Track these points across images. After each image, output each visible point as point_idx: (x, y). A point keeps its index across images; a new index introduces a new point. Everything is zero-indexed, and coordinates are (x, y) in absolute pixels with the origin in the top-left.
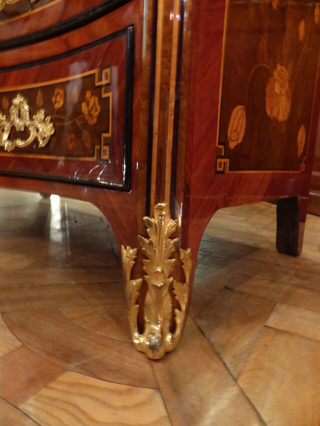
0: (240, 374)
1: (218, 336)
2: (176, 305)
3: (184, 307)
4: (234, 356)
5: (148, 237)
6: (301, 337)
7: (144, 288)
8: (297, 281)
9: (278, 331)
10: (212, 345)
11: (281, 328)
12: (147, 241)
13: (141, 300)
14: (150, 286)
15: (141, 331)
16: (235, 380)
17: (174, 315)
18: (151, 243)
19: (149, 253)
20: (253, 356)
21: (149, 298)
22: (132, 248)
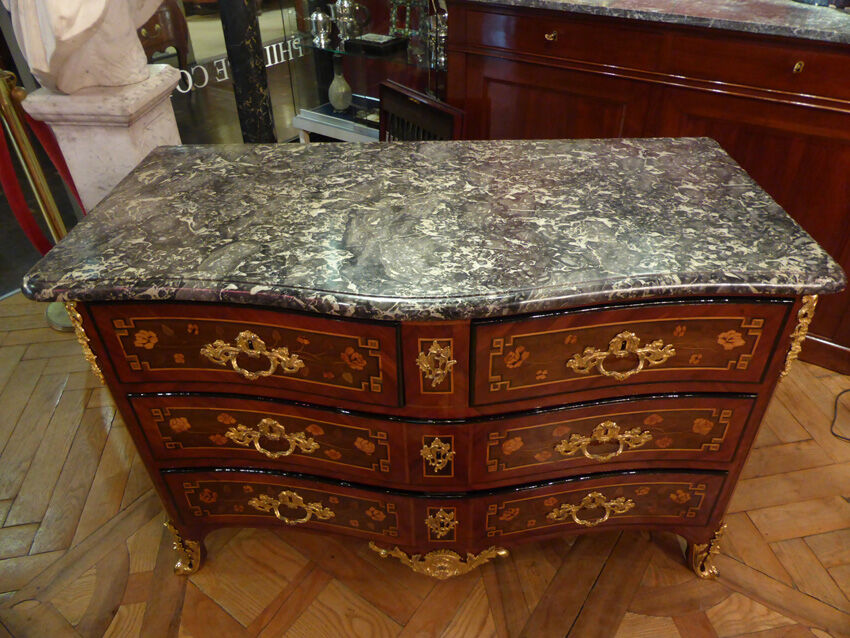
15: (703, 569)
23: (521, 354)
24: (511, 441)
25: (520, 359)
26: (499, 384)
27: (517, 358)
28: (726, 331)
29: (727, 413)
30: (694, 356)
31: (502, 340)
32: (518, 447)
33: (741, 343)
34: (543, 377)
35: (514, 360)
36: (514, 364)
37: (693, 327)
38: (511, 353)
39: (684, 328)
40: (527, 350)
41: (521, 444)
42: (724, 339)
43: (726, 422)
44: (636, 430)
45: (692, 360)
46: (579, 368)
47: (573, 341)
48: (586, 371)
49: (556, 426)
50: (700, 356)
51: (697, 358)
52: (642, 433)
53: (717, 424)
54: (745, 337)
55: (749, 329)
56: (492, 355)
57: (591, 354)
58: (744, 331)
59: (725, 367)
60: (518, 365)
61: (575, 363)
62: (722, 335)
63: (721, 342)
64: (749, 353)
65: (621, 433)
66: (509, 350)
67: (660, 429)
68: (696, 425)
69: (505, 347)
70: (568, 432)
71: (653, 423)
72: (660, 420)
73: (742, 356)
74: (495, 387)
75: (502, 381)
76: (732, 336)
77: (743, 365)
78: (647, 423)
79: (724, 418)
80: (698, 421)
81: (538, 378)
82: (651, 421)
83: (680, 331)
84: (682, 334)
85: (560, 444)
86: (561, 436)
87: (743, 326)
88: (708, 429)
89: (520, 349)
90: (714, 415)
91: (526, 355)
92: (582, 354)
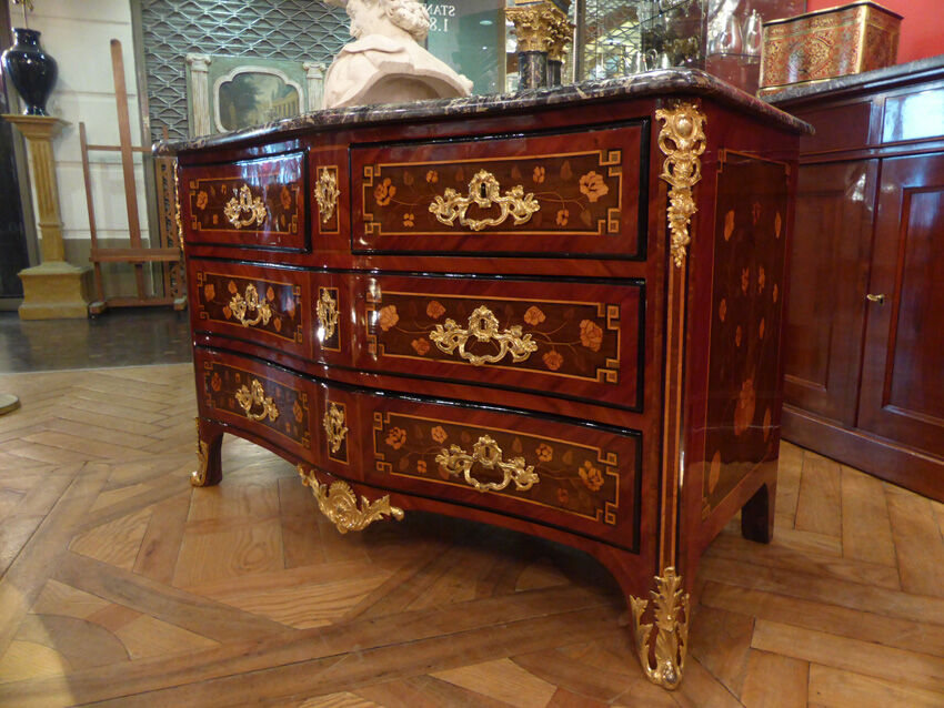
0: (740, 695)
1: (712, 663)
2: (681, 643)
3: (685, 643)
4: (732, 680)
5: (659, 593)
6: (785, 656)
7: (655, 631)
8: (773, 586)
9: (765, 653)
10: (710, 673)
11: (765, 649)
12: (658, 595)
13: (652, 642)
14: (661, 631)
15: (654, 666)
16: (739, 701)
17: (679, 651)
18: (661, 597)
19: (661, 605)
20: (747, 679)
21: (659, 640)
22: (642, 599)
23: (388, 188)
25: (388, 195)
26: (372, 224)
27: (386, 193)
28: (586, 174)
29: (613, 311)
30: (560, 213)
31: (371, 168)
32: (394, 322)
33: (603, 190)
34: (411, 224)
35: (383, 196)
36: (383, 200)
37: (552, 167)
38: (380, 186)
39: (543, 170)
40: (393, 183)
41: (396, 318)
42: (586, 185)
43: (615, 328)
44: (518, 330)
45: (559, 220)
46: (442, 216)
47: (435, 179)
48: (449, 222)
49: (430, 299)
50: (567, 213)
51: (563, 216)
52: (524, 335)
53: (606, 331)
54: (607, 180)
55: (608, 166)
56: (364, 185)
57: (453, 199)
58: (603, 171)
59: (597, 231)
60: (387, 202)
61: (438, 208)
62: (583, 179)
63: (584, 190)
64: (617, 206)
65: (501, 331)
66: (378, 181)
67: (544, 334)
68: (583, 332)
69: (374, 177)
70: (442, 313)
71: (535, 322)
72: (542, 318)
73: (610, 210)
74: (369, 228)
75: (374, 221)
76: (593, 180)
77: (614, 226)
78: (528, 321)
79: (612, 319)
80: (584, 324)
81: (406, 223)
82: (532, 318)
83: (539, 174)
84: (542, 179)
85: (436, 330)
86: (435, 317)
87: (601, 164)
88: (598, 340)
89: (387, 182)
90: (600, 315)
91: (393, 190)
92: (442, 195)
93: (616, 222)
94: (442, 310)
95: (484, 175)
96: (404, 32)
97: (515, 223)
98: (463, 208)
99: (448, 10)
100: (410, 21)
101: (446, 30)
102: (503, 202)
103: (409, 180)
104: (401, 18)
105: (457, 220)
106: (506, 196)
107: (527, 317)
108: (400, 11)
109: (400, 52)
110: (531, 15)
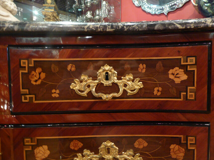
23: (40, 74)
24: (41, 148)
25: (40, 78)
26: (28, 96)
27: (38, 77)
28: (173, 69)
29: (191, 140)
30: (156, 89)
31: (26, 61)
32: (46, 155)
33: (184, 77)
34: (57, 96)
35: (36, 78)
36: (36, 81)
37: (150, 65)
38: (33, 72)
39: (145, 66)
40: (43, 71)
41: (48, 152)
42: (173, 74)
43: (193, 148)
44: (131, 152)
45: (155, 92)
46: (79, 90)
47: (73, 69)
48: (85, 94)
49: (72, 140)
50: (160, 89)
51: (158, 91)
52: (135, 154)
53: (187, 150)
54: (186, 72)
55: (187, 65)
56: (21, 72)
57: (86, 81)
58: (184, 67)
59: (180, 98)
60: (39, 82)
61: (76, 86)
62: (171, 71)
63: (171, 77)
64: (194, 86)
65: (120, 153)
66: (32, 69)
67: (147, 153)
68: (172, 150)
69: (29, 67)
70: (80, 147)
71: (141, 147)
72: (146, 144)
73: (189, 88)
74: (26, 99)
75: (29, 94)
76: (178, 72)
77: (191, 96)
78: (137, 146)
79: (190, 144)
80: (172, 146)
81: (53, 95)
82: (139, 145)
83: (142, 68)
84: (144, 71)
85: (77, 157)
86: (76, 149)
87: (182, 63)
88: (182, 154)
89: (38, 70)
90: (182, 142)
91: (43, 75)
92: (79, 79)
93: (193, 94)
94: (81, 145)
95: (107, 68)
96: (7, 11)
97: (128, 95)
98: (93, 86)
99: (20, 9)
100: (10, 7)
101: (20, 15)
102: (120, 83)
103: (55, 69)
104: (6, 5)
105: (90, 93)
106: (121, 79)
107: (136, 145)
108: (6, 3)
109: (8, 16)
110: (50, 14)
